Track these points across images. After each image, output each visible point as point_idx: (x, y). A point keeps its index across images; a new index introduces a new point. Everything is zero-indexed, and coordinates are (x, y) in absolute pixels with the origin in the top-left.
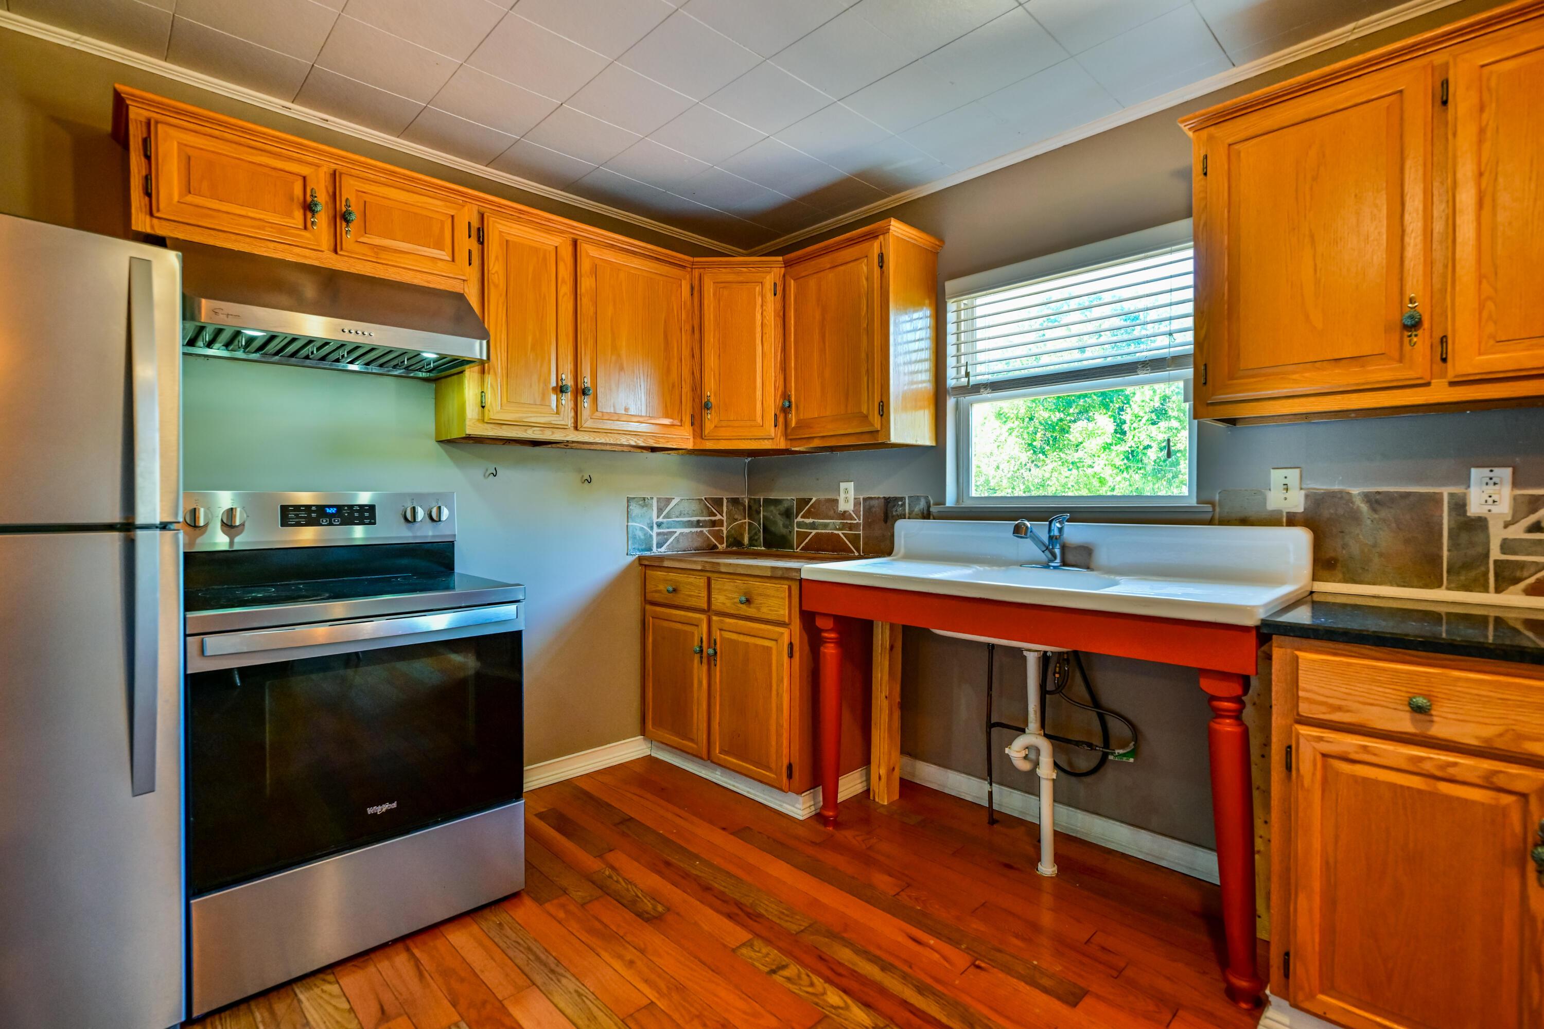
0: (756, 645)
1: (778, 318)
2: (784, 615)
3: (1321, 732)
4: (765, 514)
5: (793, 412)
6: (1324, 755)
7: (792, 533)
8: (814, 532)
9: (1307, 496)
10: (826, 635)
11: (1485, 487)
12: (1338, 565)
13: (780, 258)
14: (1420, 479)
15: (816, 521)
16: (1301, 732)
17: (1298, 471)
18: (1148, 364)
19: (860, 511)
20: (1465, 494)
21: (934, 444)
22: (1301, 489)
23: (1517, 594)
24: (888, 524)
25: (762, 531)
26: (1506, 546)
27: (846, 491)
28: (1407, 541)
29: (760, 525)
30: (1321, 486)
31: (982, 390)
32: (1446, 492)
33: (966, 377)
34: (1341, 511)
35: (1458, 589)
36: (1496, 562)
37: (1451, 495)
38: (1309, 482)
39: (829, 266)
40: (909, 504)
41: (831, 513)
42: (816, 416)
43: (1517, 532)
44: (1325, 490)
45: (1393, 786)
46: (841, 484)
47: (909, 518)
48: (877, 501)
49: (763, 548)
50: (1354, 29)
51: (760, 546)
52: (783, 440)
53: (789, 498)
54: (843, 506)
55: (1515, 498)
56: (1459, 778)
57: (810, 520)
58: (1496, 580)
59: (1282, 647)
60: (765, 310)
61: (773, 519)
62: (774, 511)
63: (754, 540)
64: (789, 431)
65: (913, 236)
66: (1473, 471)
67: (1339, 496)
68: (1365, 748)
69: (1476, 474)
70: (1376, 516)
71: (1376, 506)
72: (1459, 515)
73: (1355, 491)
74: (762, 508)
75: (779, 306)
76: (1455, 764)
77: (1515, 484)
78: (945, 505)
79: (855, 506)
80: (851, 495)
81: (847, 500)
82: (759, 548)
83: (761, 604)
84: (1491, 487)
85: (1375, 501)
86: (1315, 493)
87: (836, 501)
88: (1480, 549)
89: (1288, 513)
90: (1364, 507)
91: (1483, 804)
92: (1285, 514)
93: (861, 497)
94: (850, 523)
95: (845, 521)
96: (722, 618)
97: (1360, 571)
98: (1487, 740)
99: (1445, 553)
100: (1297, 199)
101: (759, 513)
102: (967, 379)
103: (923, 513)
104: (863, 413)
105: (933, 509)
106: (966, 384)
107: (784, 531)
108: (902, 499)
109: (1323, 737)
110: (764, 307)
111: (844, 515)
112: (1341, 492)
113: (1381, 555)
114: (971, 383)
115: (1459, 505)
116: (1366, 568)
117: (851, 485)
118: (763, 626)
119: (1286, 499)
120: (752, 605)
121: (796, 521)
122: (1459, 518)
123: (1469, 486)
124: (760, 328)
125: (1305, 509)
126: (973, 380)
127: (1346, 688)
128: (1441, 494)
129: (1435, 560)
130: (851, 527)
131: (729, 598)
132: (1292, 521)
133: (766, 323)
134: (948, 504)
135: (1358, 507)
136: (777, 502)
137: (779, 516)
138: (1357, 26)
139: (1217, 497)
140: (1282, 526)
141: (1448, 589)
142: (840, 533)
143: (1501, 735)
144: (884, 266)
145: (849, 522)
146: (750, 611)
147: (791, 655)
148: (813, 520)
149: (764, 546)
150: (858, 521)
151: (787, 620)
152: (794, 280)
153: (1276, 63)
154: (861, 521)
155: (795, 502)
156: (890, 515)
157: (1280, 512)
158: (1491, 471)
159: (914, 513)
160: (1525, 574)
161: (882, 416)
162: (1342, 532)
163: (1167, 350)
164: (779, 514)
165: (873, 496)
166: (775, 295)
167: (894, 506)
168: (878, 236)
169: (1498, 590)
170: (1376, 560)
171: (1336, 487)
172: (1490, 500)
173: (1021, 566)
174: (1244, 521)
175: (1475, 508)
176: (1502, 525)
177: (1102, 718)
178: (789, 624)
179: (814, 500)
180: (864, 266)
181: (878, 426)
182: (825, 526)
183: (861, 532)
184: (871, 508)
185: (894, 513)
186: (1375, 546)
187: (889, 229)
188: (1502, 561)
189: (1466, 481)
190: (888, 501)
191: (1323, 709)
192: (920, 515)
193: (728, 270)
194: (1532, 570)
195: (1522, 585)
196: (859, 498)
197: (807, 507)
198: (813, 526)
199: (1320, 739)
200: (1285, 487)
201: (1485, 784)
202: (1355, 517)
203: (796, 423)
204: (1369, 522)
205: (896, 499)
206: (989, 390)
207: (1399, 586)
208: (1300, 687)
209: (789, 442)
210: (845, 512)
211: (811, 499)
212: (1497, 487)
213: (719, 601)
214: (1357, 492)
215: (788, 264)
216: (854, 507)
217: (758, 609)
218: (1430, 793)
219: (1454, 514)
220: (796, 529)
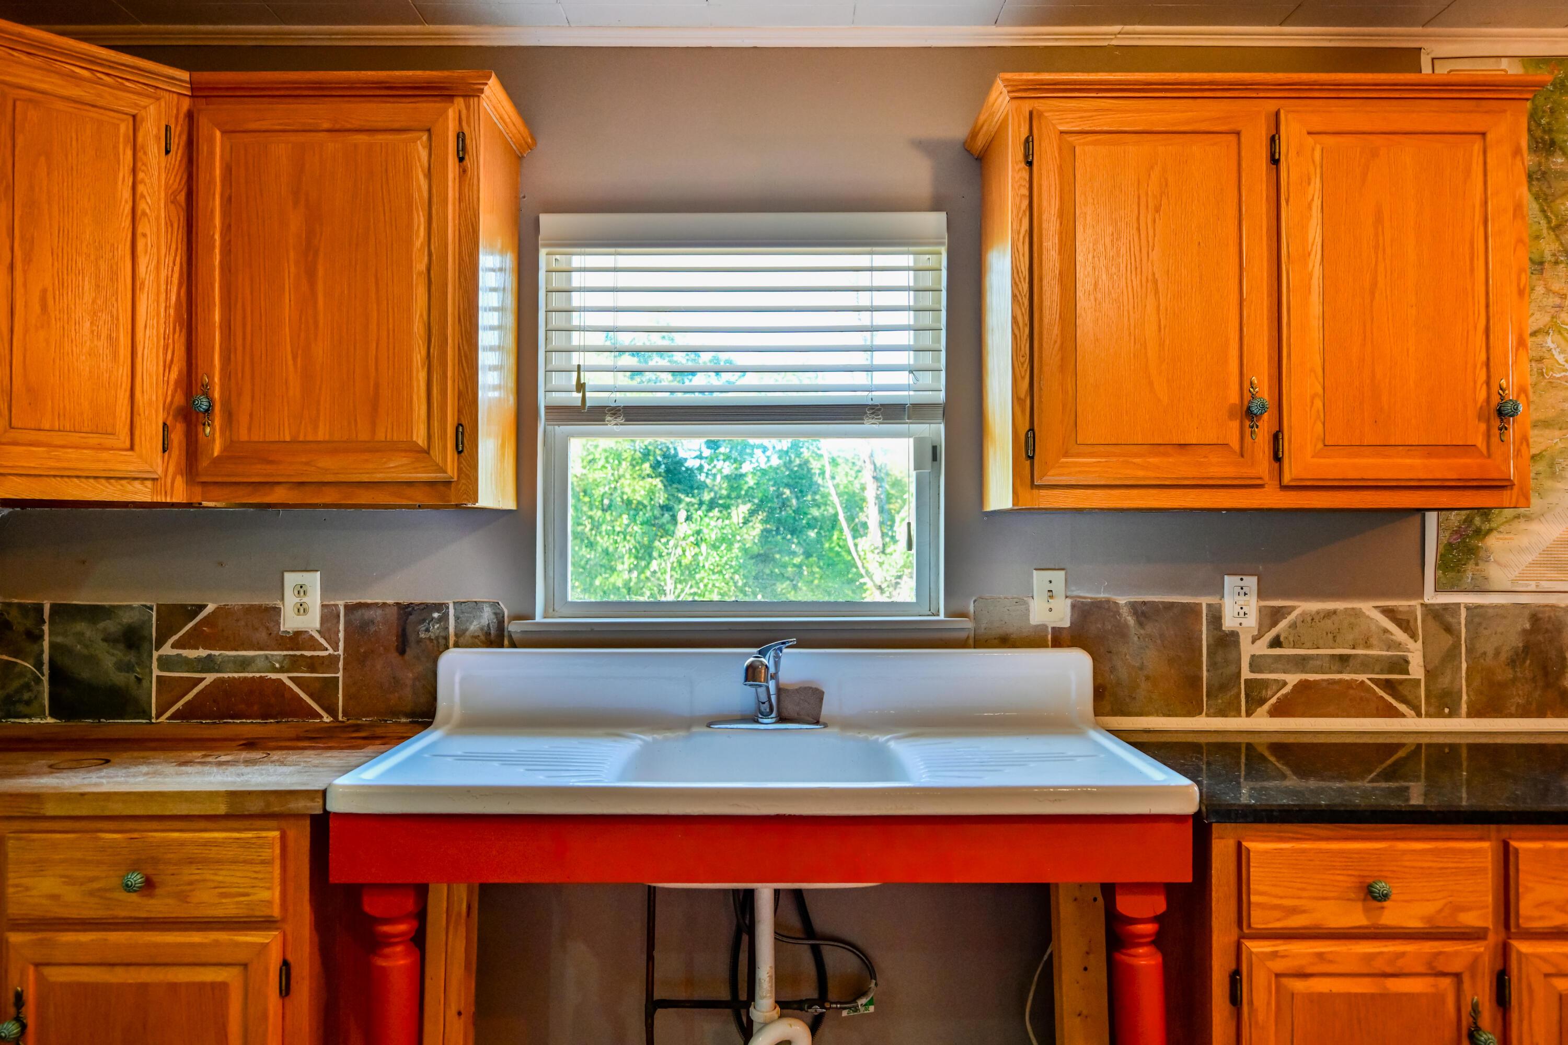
0: (174, 987)
1: (172, 207)
2: (270, 903)
3: (1274, 946)
4: (59, 639)
5: (217, 423)
6: (1278, 975)
7: (145, 683)
8: (210, 677)
9: (1073, 606)
10: (387, 929)
11: (1237, 598)
12: (1106, 693)
13: (185, 75)
14: (1179, 587)
15: (217, 653)
16: (1254, 950)
17: (1062, 573)
18: (880, 409)
19: (339, 631)
20: (1220, 605)
21: (511, 505)
22: (1067, 597)
23: (1263, 716)
24: (407, 657)
25: (45, 679)
26: (1256, 663)
27: (301, 590)
28: (1171, 661)
29: (39, 665)
30: (1089, 594)
31: (608, 418)
32: (1204, 601)
33: (578, 391)
34: (1109, 627)
35: (1215, 715)
36: (1246, 680)
37: (1209, 605)
38: (1073, 588)
39: (326, 125)
40: (457, 618)
41: (262, 635)
42: (288, 439)
43: (1262, 648)
44: (1091, 598)
45: (1349, 998)
46: (287, 575)
47: (456, 645)
48: (379, 612)
49: (50, 720)
50: (1119, 33)
51: (42, 715)
52: (180, 482)
53: (135, 604)
54: (290, 622)
55: (1261, 610)
56: (1406, 971)
57: (202, 653)
58: (1247, 702)
59: (1222, 838)
60: (142, 181)
61: (85, 652)
62: (88, 634)
63: (20, 701)
64: (204, 463)
65: (506, 117)
66: (1226, 577)
67: (1106, 606)
68: (1320, 956)
69: (1230, 582)
70: (1142, 632)
71: (1143, 619)
72: (1216, 629)
73: (1122, 600)
74: (46, 628)
75: (177, 181)
76: (1403, 954)
77: (1261, 595)
78: (534, 618)
79: (323, 620)
80: (315, 600)
81: (302, 609)
82: (37, 721)
83: (191, 883)
84: (1242, 597)
85: (1143, 612)
86: (1082, 603)
87: (274, 612)
88: (1233, 669)
89: (1053, 628)
90: (1131, 621)
91: (1426, 994)
92: (1050, 630)
93: (341, 604)
94: (312, 657)
95: (298, 653)
96: (41, 935)
97: (1128, 700)
98: (1429, 919)
99: (1205, 673)
100: (1139, 230)
101: (37, 638)
102: (580, 395)
103: (488, 634)
104: (416, 444)
105: (514, 627)
106: (579, 404)
107: (120, 678)
108: (439, 607)
109: (1277, 952)
110: (141, 175)
111: (297, 639)
112: (1108, 601)
113: (1147, 678)
114: (588, 404)
115: (1216, 618)
116: (1134, 695)
117: (314, 580)
118: (196, 937)
119: (1051, 610)
120: (158, 891)
121: (155, 655)
122: (1215, 632)
123: (1223, 597)
124: (129, 218)
125: (1071, 623)
126: (593, 398)
127: (1301, 883)
128: (1200, 604)
129: (1194, 681)
130: (313, 664)
131: (71, 881)
132: (1059, 639)
133: (144, 213)
134: (539, 618)
135: (1125, 620)
136: (94, 613)
137: (105, 645)
138: (1122, 31)
139: (971, 608)
140: (1047, 646)
141: (1208, 715)
142: (283, 677)
143: (1441, 911)
144: (467, 157)
145: (308, 653)
146: (157, 906)
147: (285, 990)
148: (208, 652)
149: (52, 715)
150: (331, 651)
151: (276, 912)
152: (224, 132)
153: (1040, 39)
154: (341, 652)
155: (154, 614)
156: (412, 638)
157: (1045, 626)
158: (1242, 579)
159: (468, 633)
160: (1270, 693)
161: (459, 452)
162: (1110, 652)
163: (906, 393)
164: (105, 640)
165: (369, 601)
166: (167, 152)
167: (424, 620)
168: (452, 97)
169: (1249, 714)
170: (1144, 685)
171: (1102, 596)
172: (1242, 612)
173: (709, 726)
174: (1005, 641)
175: (1229, 623)
176: (1250, 639)
177: (816, 952)
178: (284, 920)
179: (211, 607)
180: (420, 148)
181: (451, 471)
182: (244, 664)
183: (340, 675)
184: (365, 625)
185: (422, 635)
186: (1141, 668)
187: (482, 91)
188: (1251, 680)
189: (1219, 590)
190: (406, 611)
191: (1277, 914)
192: (483, 638)
193: (37, 61)
194: (1275, 688)
195: (1266, 707)
196: (336, 606)
197: (191, 625)
198: (208, 665)
199: (1275, 955)
200: (1050, 594)
201: (1429, 972)
202: (1121, 632)
203: (225, 449)
204: (1136, 639)
205: (428, 608)
206: (621, 420)
207: (1165, 715)
208: (1252, 891)
209: (198, 490)
210: (298, 634)
211: (202, 607)
212: (1247, 598)
213: (34, 892)
214: (1124, 602)
215: (197, 91)
216: (322, 624)
217: (183, 897)
218: (1381, 995)
219: (1211, 627)
220: (156, 672)
